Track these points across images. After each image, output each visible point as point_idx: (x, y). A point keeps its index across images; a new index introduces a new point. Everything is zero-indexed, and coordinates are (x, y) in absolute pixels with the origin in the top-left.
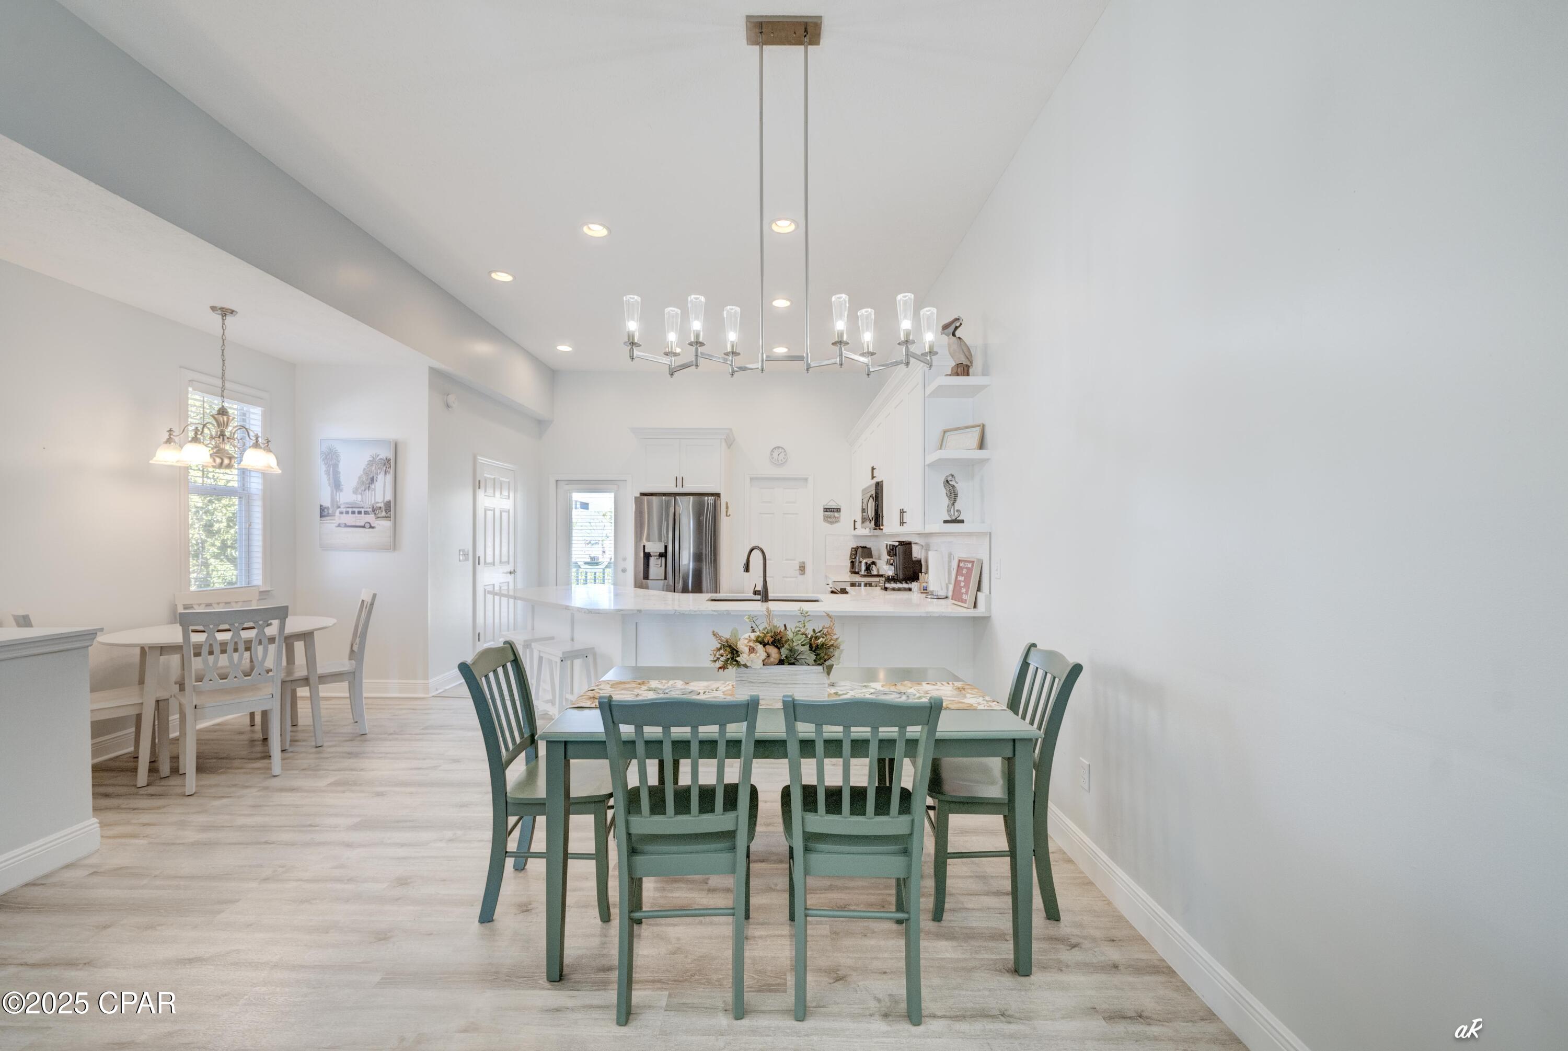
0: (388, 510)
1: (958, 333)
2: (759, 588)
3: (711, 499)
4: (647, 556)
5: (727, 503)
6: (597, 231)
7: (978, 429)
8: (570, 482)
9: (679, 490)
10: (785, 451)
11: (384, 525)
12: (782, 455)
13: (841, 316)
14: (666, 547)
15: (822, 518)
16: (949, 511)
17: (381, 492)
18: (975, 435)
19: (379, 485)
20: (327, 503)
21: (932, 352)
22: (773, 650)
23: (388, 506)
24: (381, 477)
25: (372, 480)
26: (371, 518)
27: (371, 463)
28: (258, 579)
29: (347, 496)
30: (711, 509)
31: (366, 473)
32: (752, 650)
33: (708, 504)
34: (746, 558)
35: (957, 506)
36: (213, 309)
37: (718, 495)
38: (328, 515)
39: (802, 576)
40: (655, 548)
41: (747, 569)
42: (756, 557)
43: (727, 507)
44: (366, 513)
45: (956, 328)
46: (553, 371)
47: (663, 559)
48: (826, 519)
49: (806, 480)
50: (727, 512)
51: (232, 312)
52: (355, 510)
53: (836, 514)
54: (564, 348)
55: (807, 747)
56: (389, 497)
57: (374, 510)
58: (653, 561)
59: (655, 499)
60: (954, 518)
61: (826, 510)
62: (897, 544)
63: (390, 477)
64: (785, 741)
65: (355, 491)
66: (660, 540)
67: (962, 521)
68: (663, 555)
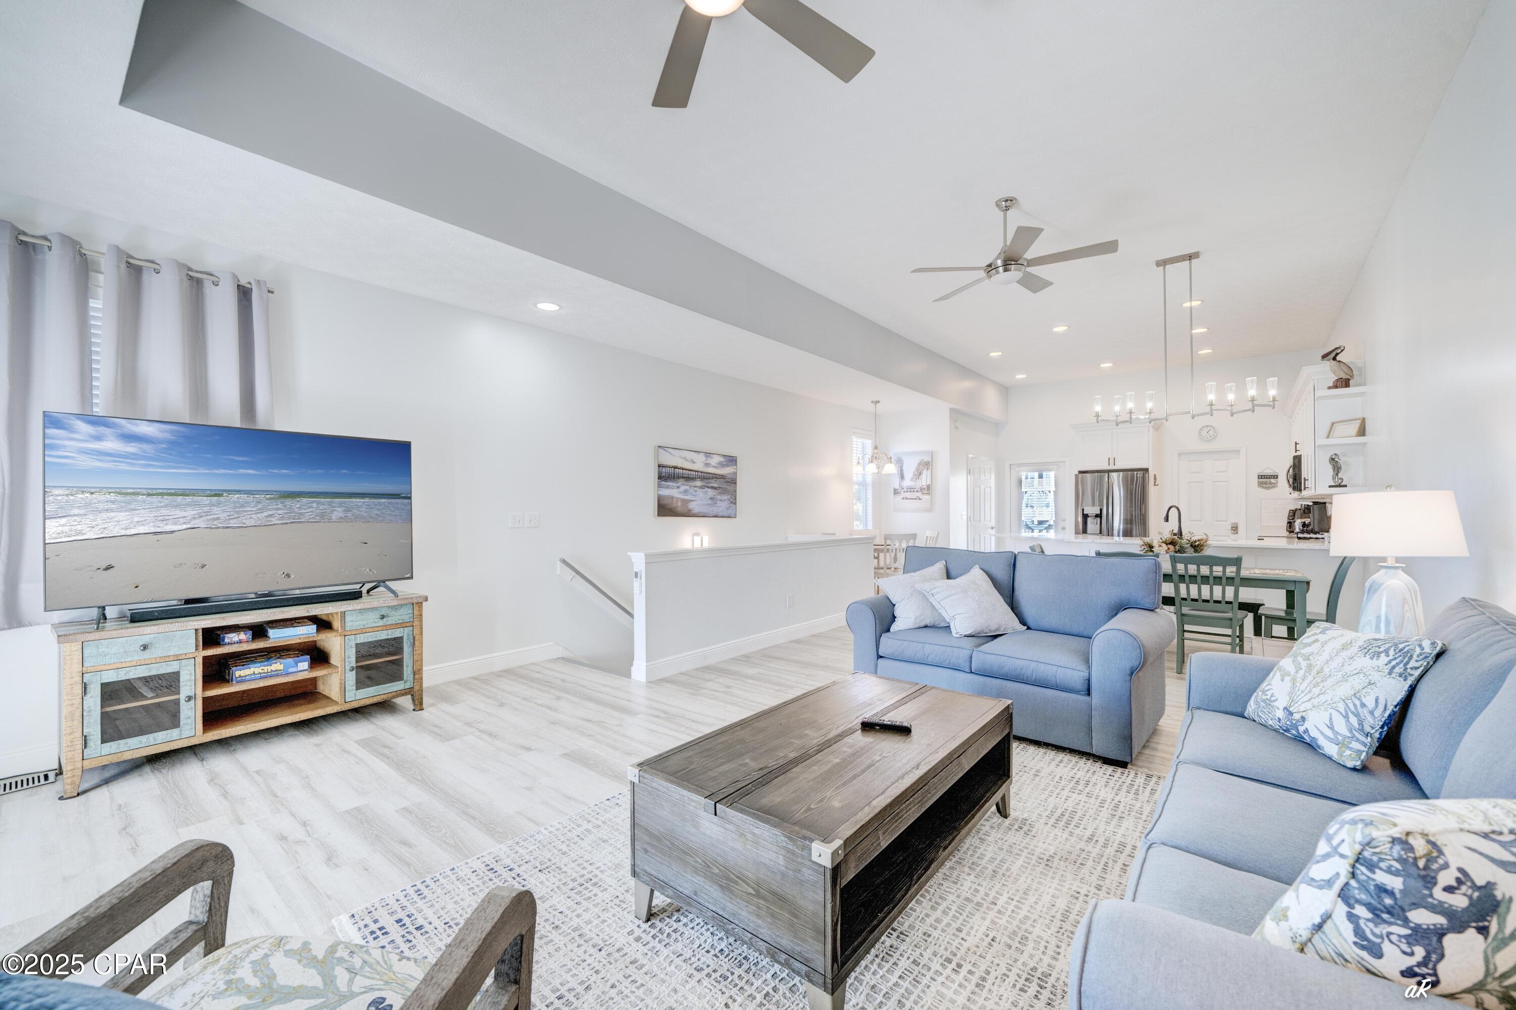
0: (928, 489)
1: (1338, 358)
2: (1176, 531)
3: (1140, 474)
4: (1085, 517)
5: (1155, 476)
6: (1060, 329)
7: (1359, 422)
8: (1020, 465)
9: (1111, 467)
10: (1214, 429)
11: (926, 497)
12: (1211, 433)
13: (1211, 392)
14: (1101, 510)
15: (1257, 484)
16: (1333, 479)
17: (924, 481)
18: (1356, 426)
19: (923, 476)
20: (897, 487)
21: (1274, 400)
22: (1171, 547)
23: (929, 487)
24: (925, 471)
25: (920, 474)
26: (919, 494)
27: (919, 464)
28: (870, 527)
29: (907, 482)
30: (1140, 480)
31: (917, 470)
32: (1160, 546)
33: (1137, 477)
34: (1166, 513)
35: (1340, 475)
36: (872, 402)
37: (1146, 470)
38: (898, 493)
39: (1235, 535)
40: (1092, 510)
41: (1167, 519)
42: (1174, 512)
43: (1155, 479)
44: (917, 491)
45: (1337, 354)
46: (1007, 388)
47: (1099, 519)
48: (1260, 485)
49: (1239, 451)
50: (1155, 482)
51: (879, 402)
52: (911, 489)
53: (1273, 481)
54: (1020, 377)
55: (1182, 578)
56: (929, 482)
57: (921, 489)
58: (1089, 520)
59: (1088, 475)
60: (1337, 484)
61: (1261, 477)
62: (1311, 504)
63: (929, 471)
64: (1171, 575)
65: (911, 480)
66: (1093, 505)
67: (1346, 486)
68: (1099, 516)
